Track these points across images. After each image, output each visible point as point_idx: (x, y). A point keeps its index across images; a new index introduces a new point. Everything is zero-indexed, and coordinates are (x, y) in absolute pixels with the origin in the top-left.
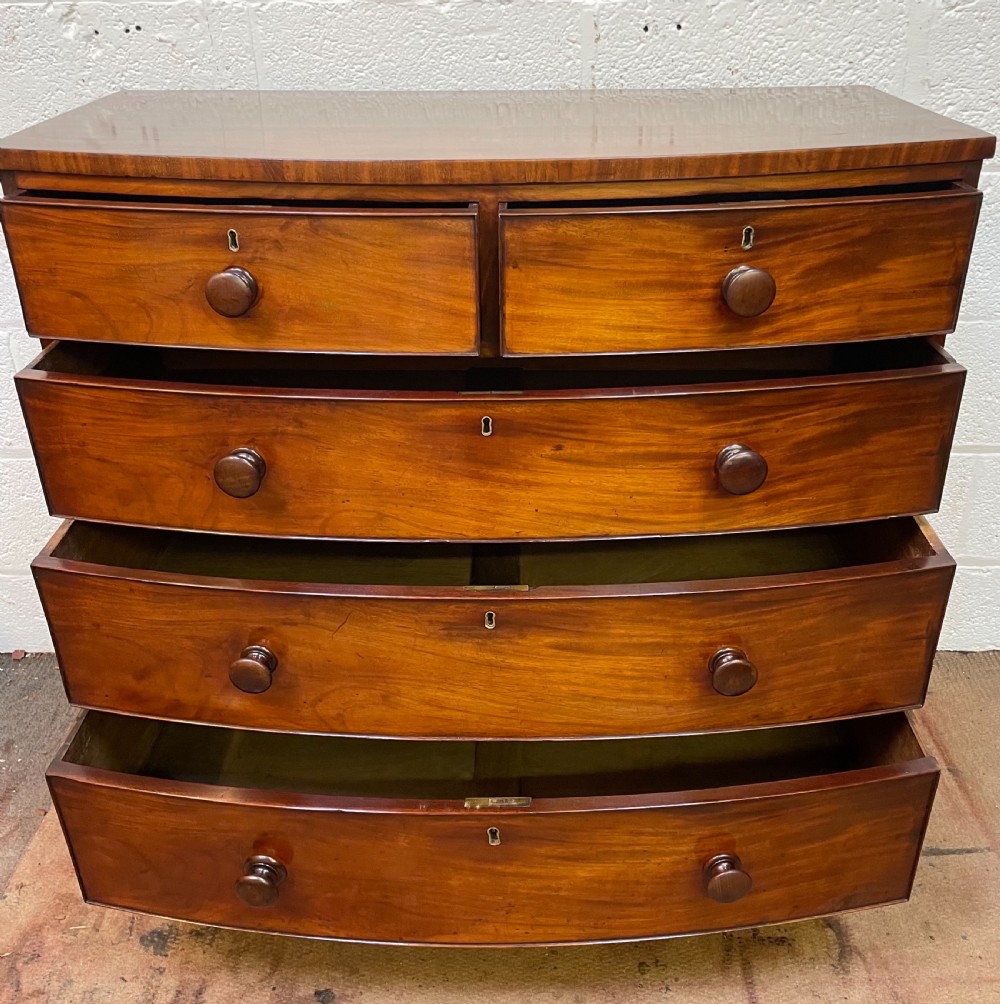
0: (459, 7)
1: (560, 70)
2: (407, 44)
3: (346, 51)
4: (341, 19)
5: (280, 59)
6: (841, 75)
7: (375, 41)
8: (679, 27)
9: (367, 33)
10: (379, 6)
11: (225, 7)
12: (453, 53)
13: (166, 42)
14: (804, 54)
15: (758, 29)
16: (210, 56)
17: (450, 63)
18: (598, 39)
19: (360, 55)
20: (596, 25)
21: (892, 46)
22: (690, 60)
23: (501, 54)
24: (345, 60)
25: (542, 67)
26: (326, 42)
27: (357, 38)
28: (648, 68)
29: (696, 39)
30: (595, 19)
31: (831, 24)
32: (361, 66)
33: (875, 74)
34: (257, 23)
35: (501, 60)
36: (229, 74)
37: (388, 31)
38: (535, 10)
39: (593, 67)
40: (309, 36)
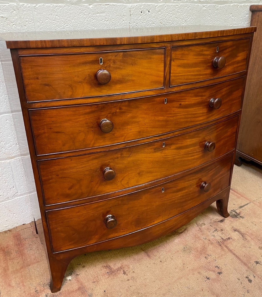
0: (95, 6)
1: (121, 24)
2: (80, 17)
3: (63, 19)
4: (61, 10)
5: (42, 22)
6: (184, 23)
7: (71, 16)
8: (149, 12)
9: (69, 14)
10: (72, 6)
11: (24, 6)
12: (93, 19)
13: (4, 17)
14: (176, 19)
15: (166, 12)
16: (19, 22)
17: (93, 22)
18: (130, 15)
19: (67, 20)
20: (130, 11)
21: (193, 16)
22: (152, 20)
23: (106, 20)
24: (63, 22)
25: (117, 23)
26: (56, 17)
27: (66, 15)
28: (142, 23)
29: (153, 15)
30: (130, 9)
31: (181, 11)
32: (67, 24)
33: (190, 23)
34: (35, 11)
35: (106, 21)
36: (26, 27)
37: (75, 13)
38: (115, 7)
39: (129, 23)
40: (51, 15)
